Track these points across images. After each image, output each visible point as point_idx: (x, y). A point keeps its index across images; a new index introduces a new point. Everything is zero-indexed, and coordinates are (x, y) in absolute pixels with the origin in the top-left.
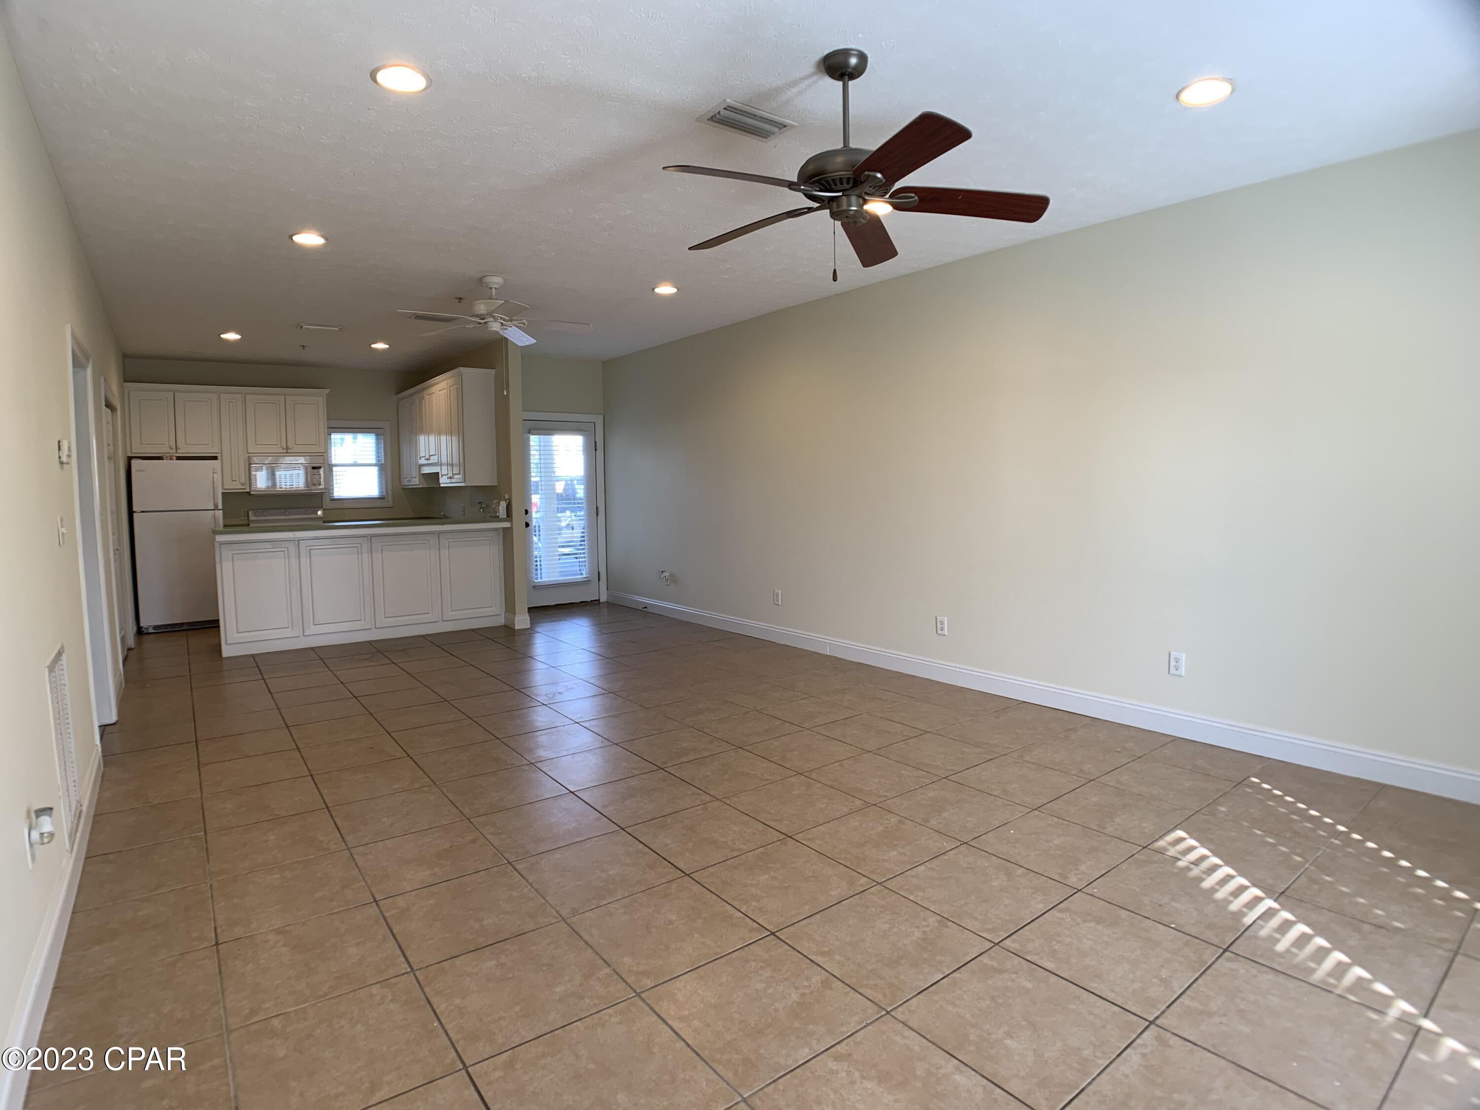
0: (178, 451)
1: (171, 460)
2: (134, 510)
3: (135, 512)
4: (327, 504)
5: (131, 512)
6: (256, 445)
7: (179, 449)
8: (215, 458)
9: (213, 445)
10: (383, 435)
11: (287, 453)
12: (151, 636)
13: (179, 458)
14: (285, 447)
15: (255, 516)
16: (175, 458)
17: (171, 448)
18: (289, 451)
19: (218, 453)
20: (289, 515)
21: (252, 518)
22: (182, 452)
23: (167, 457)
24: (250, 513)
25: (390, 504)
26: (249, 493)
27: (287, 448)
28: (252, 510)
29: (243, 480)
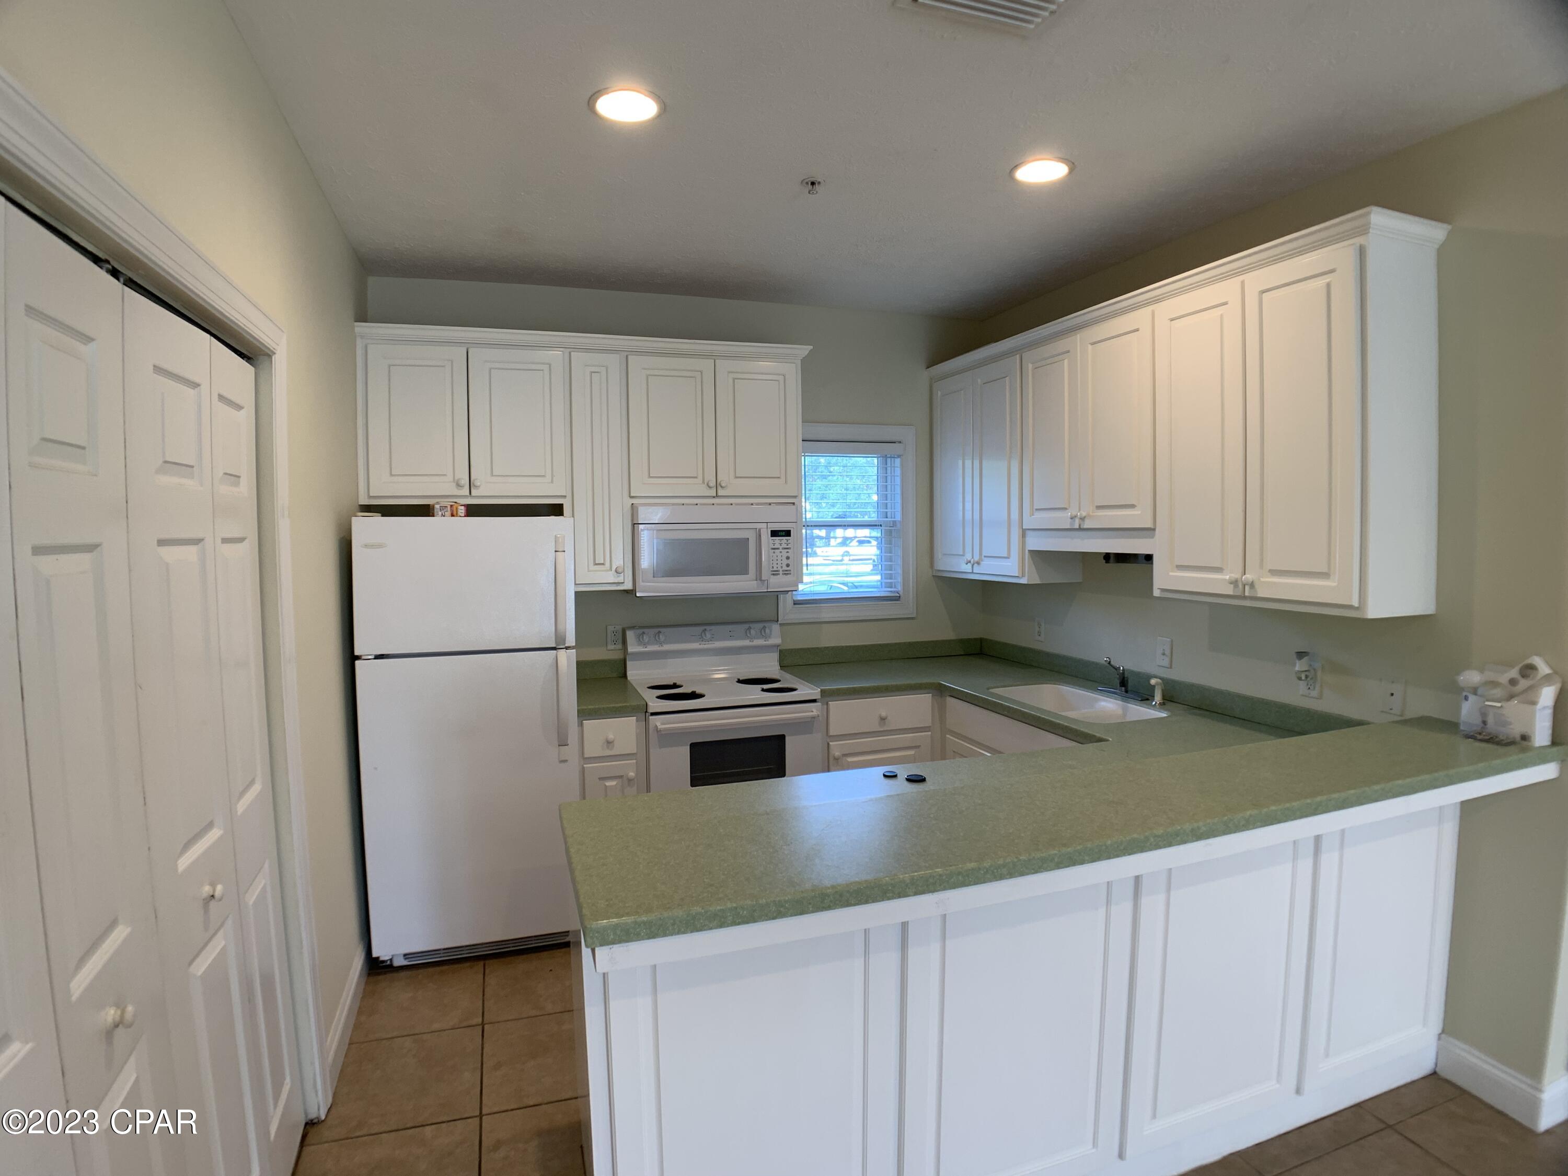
0: (474, 492)
1: (452, 515)
2: (357, 653)
3: (358, 658)
4: (787, 612)
5: (350, 658)
6: (650, 477)
7: (476, 487)
8: (556, 510)
9: (552, 476)
10: (899, 456)
11: (717, 496)
12: (403, 974)
13: (474, 511)
14: (713, 484)
15: (640, 641)
16: (462, 510)
17: (459, 485)
18: (721, 492)
19: (565, 497)
20: (712, 639)
21: (632, 648)
22: (486, 493)
23: (443, 508)
24: (630, 635)
25: (910, 611)
26: (631, 593)
27: (718, 485)
28: (632, 628)
29: (618, 562)
